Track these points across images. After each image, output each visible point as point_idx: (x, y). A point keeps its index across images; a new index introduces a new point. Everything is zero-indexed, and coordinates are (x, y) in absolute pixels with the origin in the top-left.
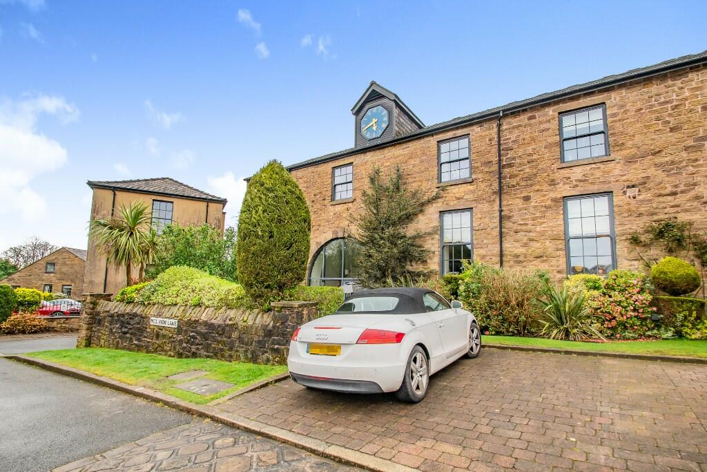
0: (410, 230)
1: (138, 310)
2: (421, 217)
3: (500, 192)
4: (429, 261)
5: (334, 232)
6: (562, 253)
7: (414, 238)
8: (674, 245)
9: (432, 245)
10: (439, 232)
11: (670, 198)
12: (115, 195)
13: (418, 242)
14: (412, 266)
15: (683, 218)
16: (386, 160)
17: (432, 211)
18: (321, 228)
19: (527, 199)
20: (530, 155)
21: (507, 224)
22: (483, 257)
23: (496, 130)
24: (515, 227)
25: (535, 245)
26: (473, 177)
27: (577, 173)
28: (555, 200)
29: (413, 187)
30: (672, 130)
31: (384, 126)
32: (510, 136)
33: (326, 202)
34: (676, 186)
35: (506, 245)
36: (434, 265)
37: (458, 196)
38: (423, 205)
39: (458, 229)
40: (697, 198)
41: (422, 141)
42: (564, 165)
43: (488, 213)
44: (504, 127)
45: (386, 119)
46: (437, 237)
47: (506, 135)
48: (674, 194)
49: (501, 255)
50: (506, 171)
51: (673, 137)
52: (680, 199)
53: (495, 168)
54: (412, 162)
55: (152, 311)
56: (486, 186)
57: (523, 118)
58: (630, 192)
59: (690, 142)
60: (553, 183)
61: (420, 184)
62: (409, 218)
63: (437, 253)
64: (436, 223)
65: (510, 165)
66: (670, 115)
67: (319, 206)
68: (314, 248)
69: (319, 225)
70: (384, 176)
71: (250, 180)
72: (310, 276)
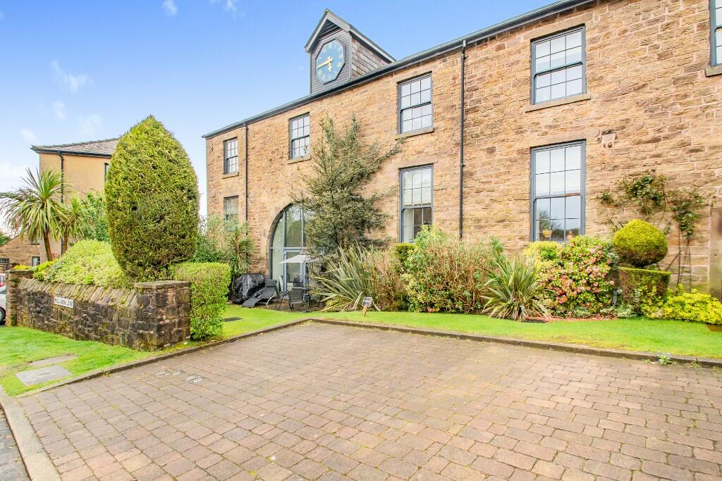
0: (367, 191)
1: (47, 289)
2: (379, 176)
3: (462, 144)
4: (387, 227)
5: (292, 195)
6: (526, 216)
7: (373, 200)
8: (650, 204)
9: (390, 209)
10: (398, 194)
11: (651, 146)
12: (63, 160)
13: (376, 205)
14: (370, 233)
15: (664, 170)
16: (339, 110)
17: (391, 168)
18: (279, 191)
19: (491, 151)
20: (497, 95)
21: (469, 182)
22: (444, 221)
23: (460, 65)
24: (478, 185)
25: (497, 206)
26: (435, 125)
27: (547, 118)
28: (520, 152)
29: (370, 140)
30: (660, 57)
31: (340, 65)
32: (475, 72)
33: (284, 160)
34: (659, 131)
35: (466, 208)
36: (392, 232)
37: (418, 149)
38: (381, 161)
39: (419, 188)
40: (683, 144)
41: (381, 82)
42: (533, 107)
43: (448, 166)
44: (469, 62)
45: (342, 56)
46: (396, 199)
47: (471, 71)
48: (656, 140)
49: (461, 220)
50: (470, 116)
51: (660, 66)
52: (662, 147)
53: (458, 113)
54: (370, 109)
55: (57, 290)
56: (448, 138)
57: (491, 47)
58: (607, 139)
59: (681, 73)
60: (520, 131)
61: (379, 137)
62: (364, 177)
63: (395, 218)
64: (395, 183)
65: (475, 110)
66: (659, 37)
67: (276, 165)
68: (274, 214)
69: (278, 188)
70: (341, 128)
71: (209, 137)
72: (272, 246)
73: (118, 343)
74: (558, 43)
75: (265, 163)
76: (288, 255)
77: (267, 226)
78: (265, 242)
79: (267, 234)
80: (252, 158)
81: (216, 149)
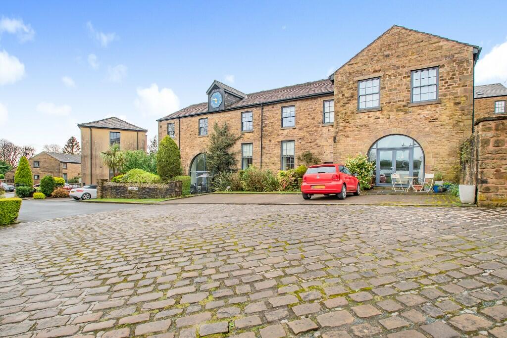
0: (230, 151)
1: (122, 185)
2: (234, 145)
3: (262, 137)
4: (237, 165)
5: (200, 150)
6: (279, 162)
7: (232, 154)
8: (309, 161)
9: (238, 158)
10: (241, 152)
11: (309, 144)
12: (91, 130)
13: (233, 156)
14: (231, 166)
15: (312, 151)
16: (219, 119)
17: (239, 143)
19: (270, 141)
20: (272, 123)
21: (264, 150)
22: (256, 163)
23: (261, 111)
24: (267, 152)
25: (272, 159)
26: (253, 130)
27: (285, 132)
28: (278, 142)
29: (231, 132)
30: (312, 119)
31: (220, 102)
32: (266, 114)
33: (197, 135)
34: (311, 140)
35: (263, 158)
36: (239, 166)
37: (248, 137)
38: (235, 140)
39: (248, 152)
40: (317, 144)
41: (235, 112)
42: (282, 128)
43: (258, 144)
44: (264, 110)
45: (221, 99)
46: (240, 154)
47: (265, 113)
48: (311, 142)
49: (261, 163)
50: (264, 128)
51: (313, 121)
52: (312, 144)
53: (260, 127)
54: (231, 120)
55: (128, 185)
56: (257, 134)
57: (271, 107)
58: (300, 141)
59: (316, 124)
60: (278, 135)
61: (235, 131)
62: (230, 145)
63: (240, 161)
64: (240, 149)
65: (265, 126)
66: (312, 113)
67: (193, 137)
68: (192, 158)
69: (194, 147)
70: (221, 125)
71: (160, 121)
72: (191, 170)
73: (159, 198)
74: (289, 109)
75: (188, 135)
76: (199, 175)
77: (189, 162)
78: (188, 169)
79: (189, 165)
80: (182, 133)
81: (163, 127)
